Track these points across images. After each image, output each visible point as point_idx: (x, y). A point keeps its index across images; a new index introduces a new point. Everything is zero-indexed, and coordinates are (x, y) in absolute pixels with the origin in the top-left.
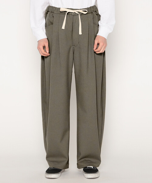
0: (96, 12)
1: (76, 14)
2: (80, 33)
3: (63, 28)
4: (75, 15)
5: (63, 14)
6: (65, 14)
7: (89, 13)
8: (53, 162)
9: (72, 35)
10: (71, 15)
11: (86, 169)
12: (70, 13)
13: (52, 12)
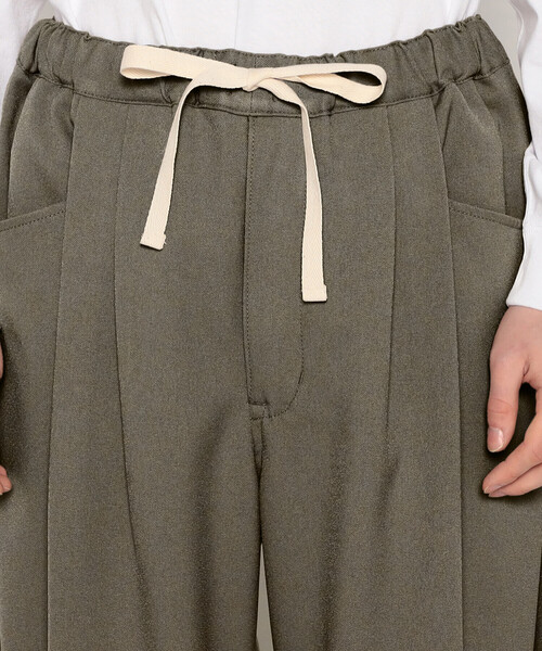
0: (485, 82)
1: (277, 105)
2: (314, 287)
3: (154, 234)
4: (270, 114)
5: (156, 101)
6: (172, 104)
7: (404, 97)
10: (231, 111)
12: (223, 98)
13: (62, 83)
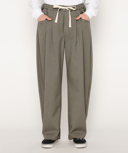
0: (84, 9)
3: (56, 21)
5: (56, 10)
8: (47, 134)
9: (63, 28)
11: (75, 140)
12: (62, 10)
